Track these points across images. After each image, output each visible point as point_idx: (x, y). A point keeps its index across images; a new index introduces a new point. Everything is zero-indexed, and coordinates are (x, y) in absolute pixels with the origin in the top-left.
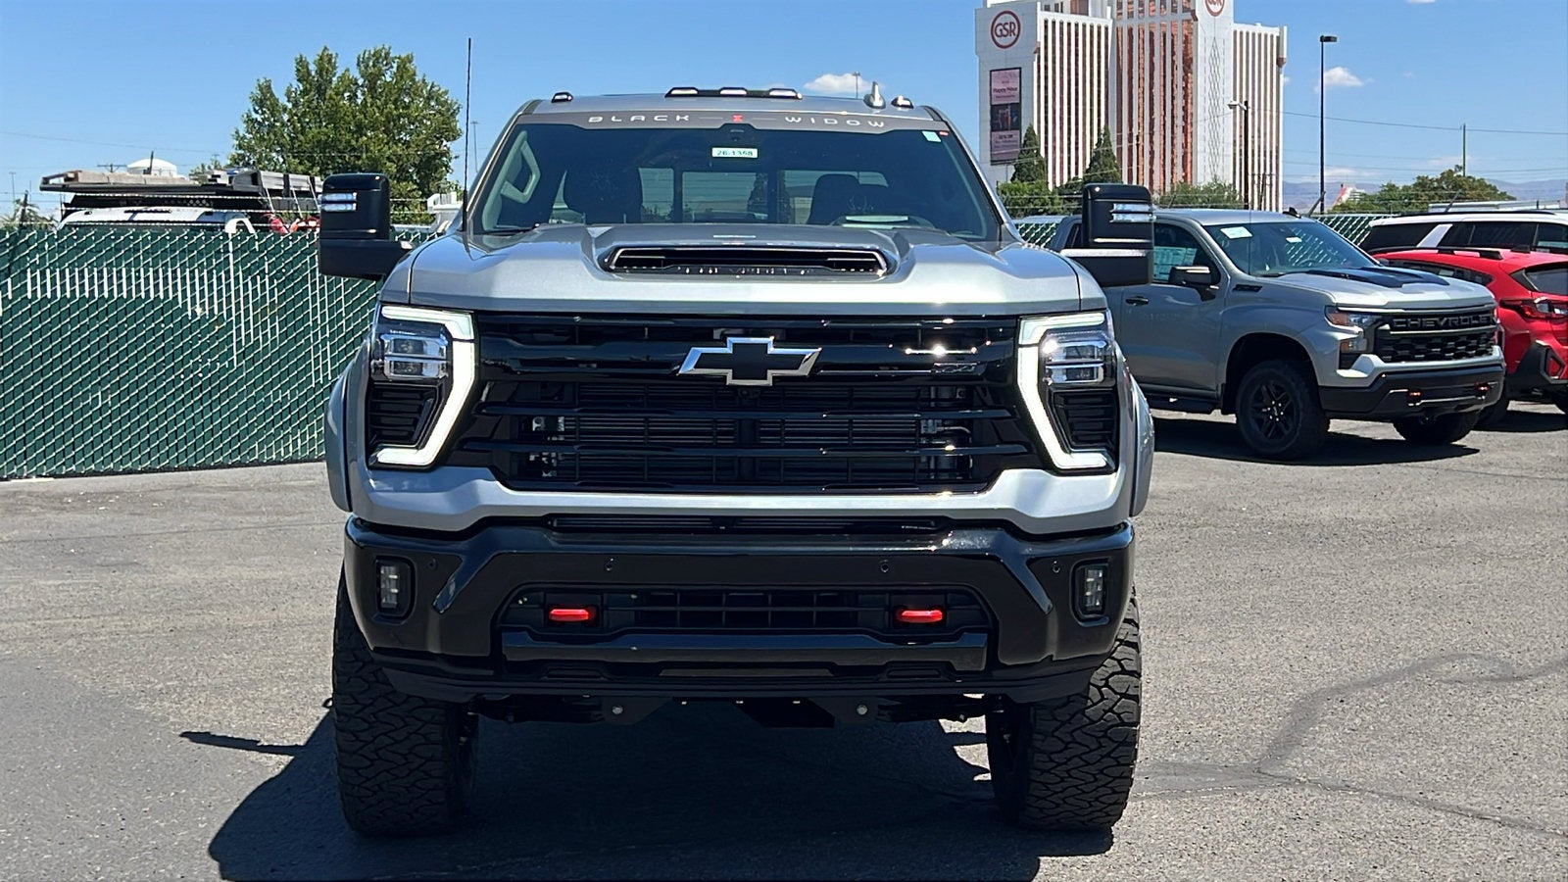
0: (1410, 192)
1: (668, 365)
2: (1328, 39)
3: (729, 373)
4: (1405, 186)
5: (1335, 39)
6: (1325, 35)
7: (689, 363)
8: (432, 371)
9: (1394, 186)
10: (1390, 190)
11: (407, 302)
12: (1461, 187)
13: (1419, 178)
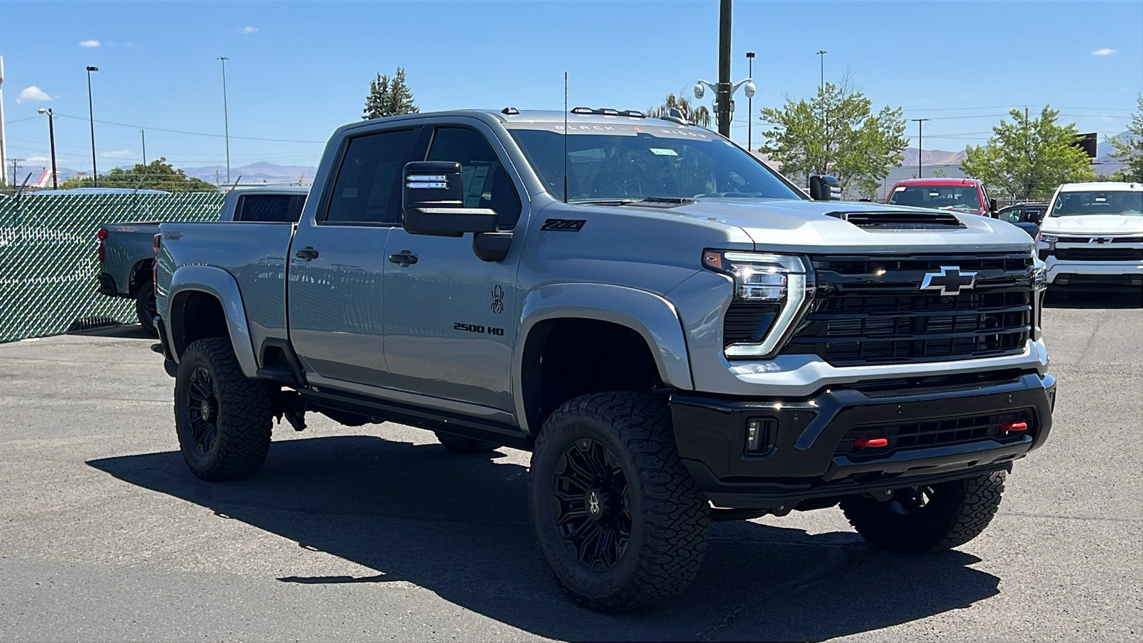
0: (131, 174)
1: (913, 285)
2: (92, 69)
3: (943, 288)
4: (127, 171)
5: (97, 70)
6: (90, 66)
7: (926, 282)
8: (773, 294)
9: (120, 170)
10: (117, 173)
11: (753, 249)
12: (166, 172)
13: (136, 165)
